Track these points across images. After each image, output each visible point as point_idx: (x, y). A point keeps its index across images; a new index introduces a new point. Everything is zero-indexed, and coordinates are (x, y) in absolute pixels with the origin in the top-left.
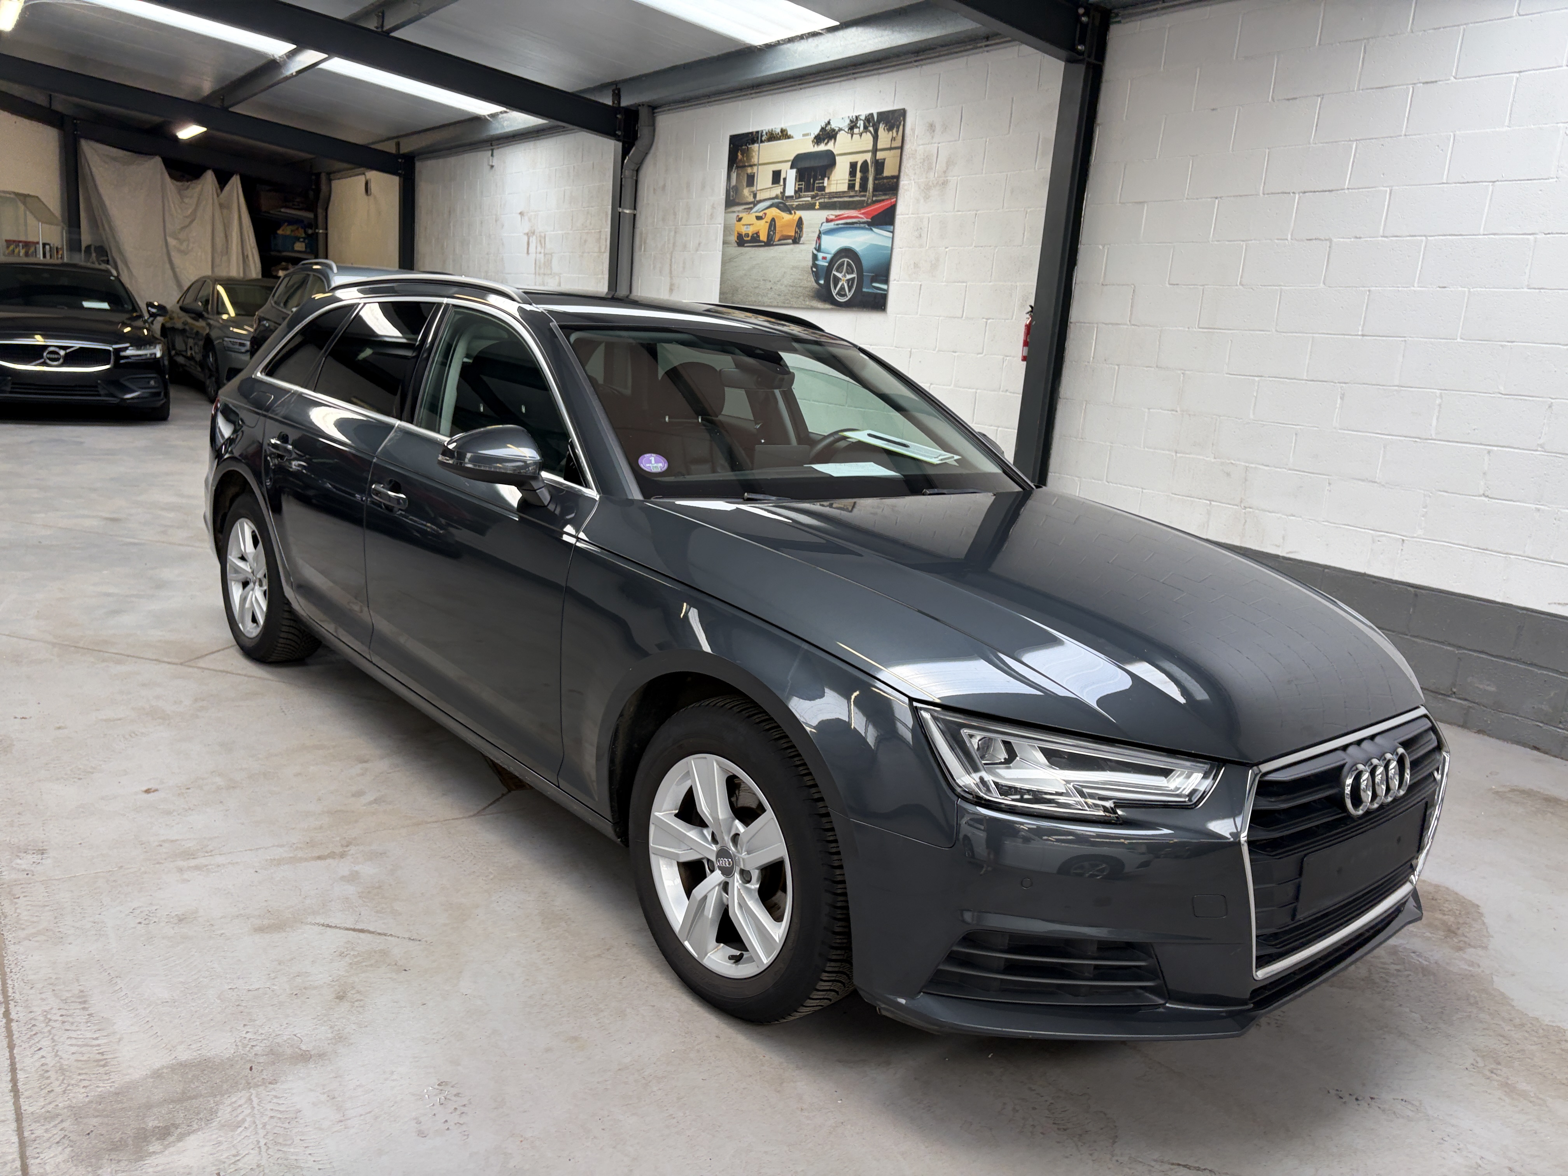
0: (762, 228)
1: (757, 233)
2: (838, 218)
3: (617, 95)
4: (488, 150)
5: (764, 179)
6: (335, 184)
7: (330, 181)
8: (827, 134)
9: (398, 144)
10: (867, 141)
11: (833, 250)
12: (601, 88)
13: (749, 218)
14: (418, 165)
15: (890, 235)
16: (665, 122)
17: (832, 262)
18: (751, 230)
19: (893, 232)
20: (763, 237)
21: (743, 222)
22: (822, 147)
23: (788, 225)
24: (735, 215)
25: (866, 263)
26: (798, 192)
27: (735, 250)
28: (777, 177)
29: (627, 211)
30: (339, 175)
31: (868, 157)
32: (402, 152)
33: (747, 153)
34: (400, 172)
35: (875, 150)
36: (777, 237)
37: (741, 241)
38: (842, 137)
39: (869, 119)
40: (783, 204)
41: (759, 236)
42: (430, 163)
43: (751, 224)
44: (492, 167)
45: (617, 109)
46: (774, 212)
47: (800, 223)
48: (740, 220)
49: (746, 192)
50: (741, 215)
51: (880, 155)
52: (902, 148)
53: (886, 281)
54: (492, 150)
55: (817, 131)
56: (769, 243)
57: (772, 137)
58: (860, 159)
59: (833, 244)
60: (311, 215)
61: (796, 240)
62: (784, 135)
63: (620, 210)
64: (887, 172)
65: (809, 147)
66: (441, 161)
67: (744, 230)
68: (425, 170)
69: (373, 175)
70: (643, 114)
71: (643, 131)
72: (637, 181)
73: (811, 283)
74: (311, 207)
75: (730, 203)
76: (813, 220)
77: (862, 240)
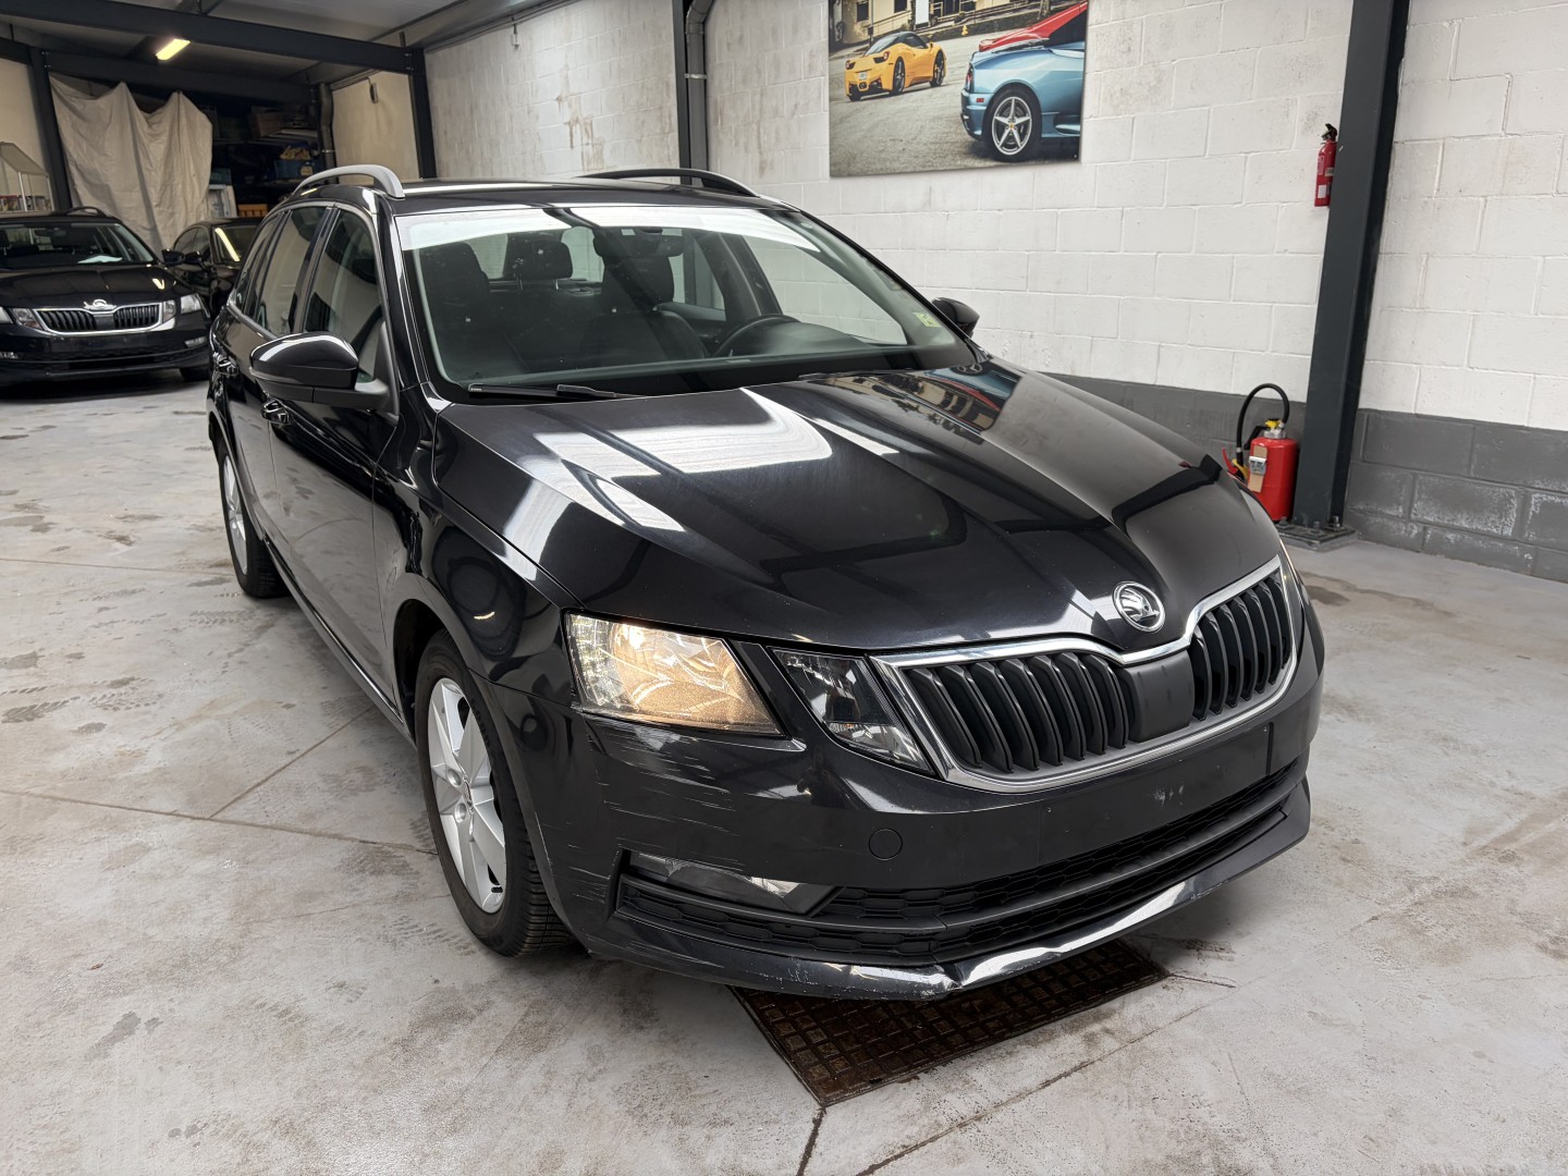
0: (885, 72)
1: (878, 82)
2: (998, 42)
4: (509, 27)
6: (337, 94)
7: (330, 92)
9: (403, 36)
11: (993, 88)
13: (865, 62)
14: (428, 57)
15: (1081, 54)
17: (992, 104)
18: (868, 78)
19: (1084, 51)
20: (887, 84)
21: (855, 69)
23: (922, 63)
24: (845, 60)
25: (1043, 100)
29: (694, 76)
30: (340, 83)
32: (407, 45)
34: (408, 68)
36: (908, 81)
37: (856, 94)
40: (913, 36)
41: (880, 84)
42: (441, 53)
43: (867, 68)
44: (517, 46)
46: (901, 48)
47: (940, 59)
48: (851, 66)
49: (858, 29)
50: (852, 60)
53: (1078, 120)
54: (515, 25)
56: (896, 91)
59: (990, 81)
60: (314, 134)
61: (936, 82)
63: (688, 76)
66: (454, 49)
67: (858, 79)
68: (435, 61)
69: (378, 78)
72: (704, 37)
73: (963, 135)
74: (313, 125)
75: (835, 46)
76: (960, 51)
77: (1034, 70)
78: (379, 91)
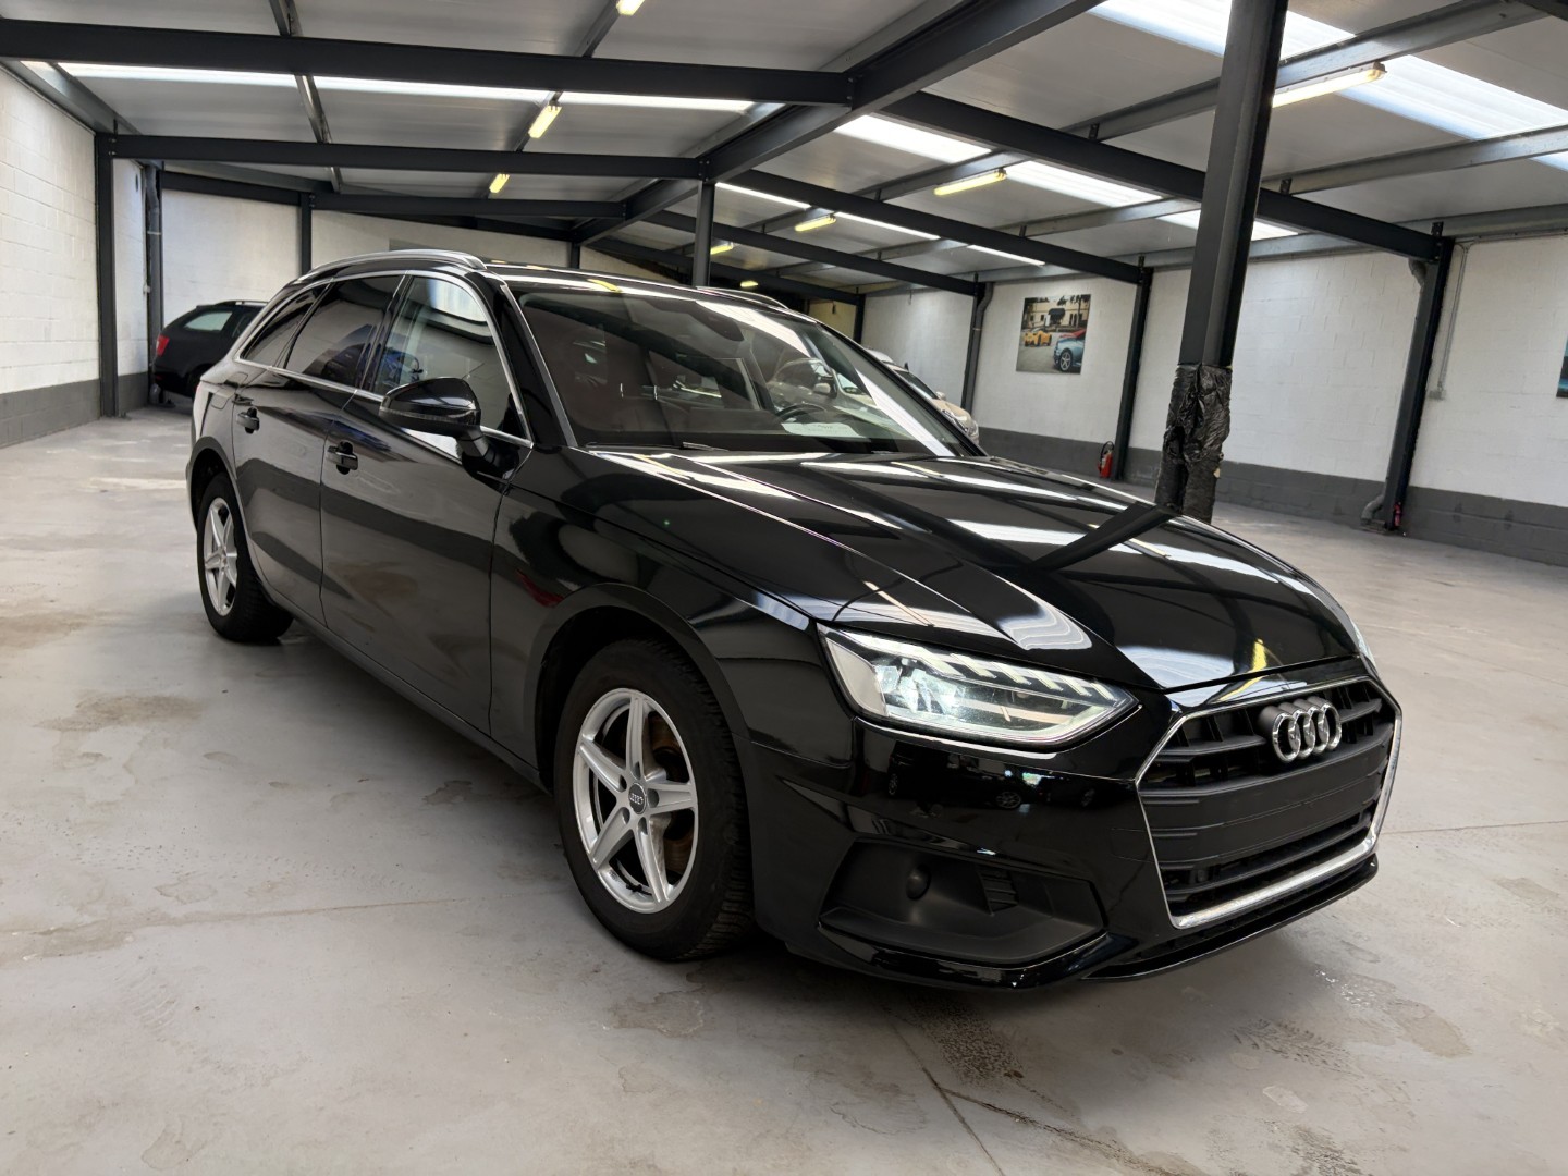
0: (1036, 339)
1: (1034, 341)
3: (976, 277)
5: (1037, 318)
6: (812, 305)
8: (1062, 302)
9: (857, 289)
10: (1076, 306)
11: (1062, 349)
12: (969, 273)
13: (1030, 334)
14: (866, 299)
17: (1061, 354)
18: (1031, 340)
19: (1084, 343)
20: (1036, 343)
22: (1060, 307)
26: (1050, 325)
27: (1023, 348)
28: (1042, 317)
29: (978, 329)
33: (1032, 306)
35: (1079, 310)
37: (1027, 344)
39: (1078, 297)
40: (1044, 329)
42: (875, 299)
43: (1032, 337)
45: (975, 284)
46: (1041, 332)
47: (1050, 338)
49: (1030, 324)
50: (1027, 333)
51: (1081, 312)
52: (1088, 309)
53: (1081, 362)
54: (910, 295)
55: (1058, 300)
56: (1038, 345)
57: (1042, 301)
58: (1074, 313)
59: (1062, 346)
61: (1049, 344)
62: (1046, 300)
63: (974, 328)
64: (1084, 318)
65: (1055, 306)
68: (870, 303)
69: (836, 303)
70: (988, 286)
71: (987, 294)
72: (983, 315)
73: (1053, 362)
75: (1024, 326)
76: (1056, 336)
77: (1073, 345)
78: (837, 309)
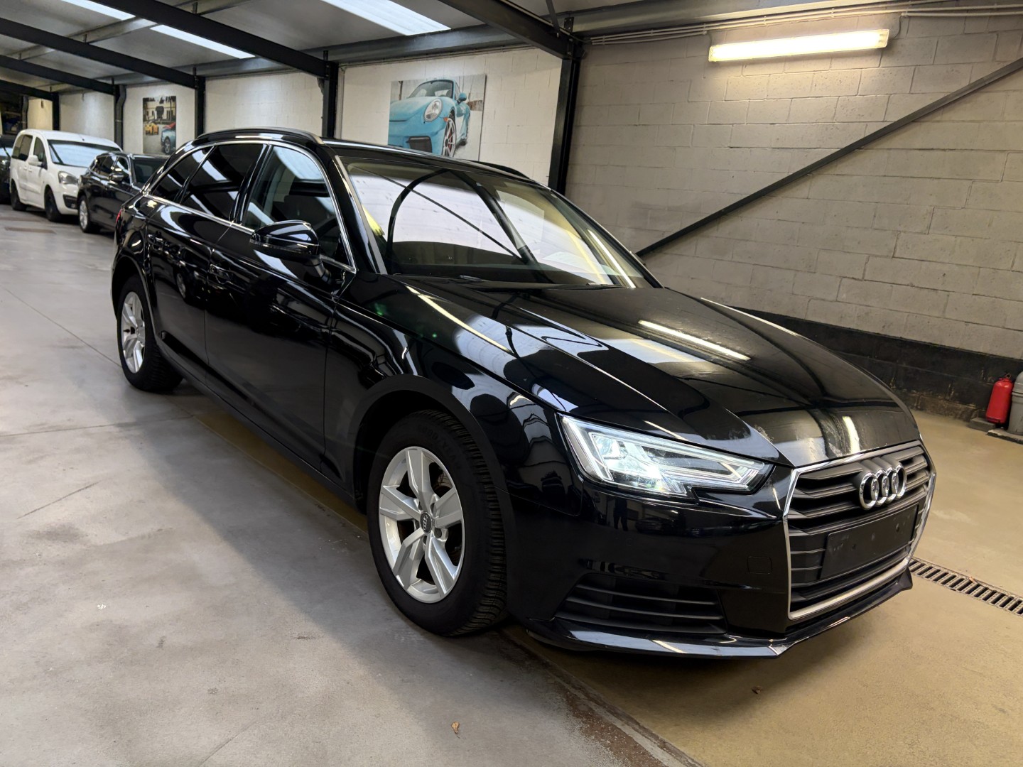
2: (165, 127)
5: (150, 114)
6: (30, 101)
7: (28, 100)
8: (162, 102)
9: (50, 87)
13: (148, 126)
14: (60, 96)
15: (175, 133)
16: (128, 90)
17: (165, 140)
20: (151, 131)
23: (156, 129)
25: (171, 139)
27: (145, 136)
29: (118, 121)
30: (31, 99)
31: (169, 109)
32: (53, 92)
33: (147, 104)
35: (171, 108)
36: (154, 132)
37: (147, 133)
38: (165, 102)
39: (170, 98)
40: (155, 122)
43: (149, 128)
44: (83, 100)
45: (113, 85)
47: (158, 128)
48: (146, 126)
49: (147, 117)
51: (173, 109)
52: (175, 107)
55: (160, 100)
56: (152, 134)
57: (151, 100)
59: (165, 135)
60: (19, 115)
64: (174, 114)
65: (159, 105)
68: (62, 98)
69: (43, 100)
70: (121, 88)
71: (122, 94)
73: (161, 147)
74: (20, 112)
77: (169, 134)
78: (44, 104)
